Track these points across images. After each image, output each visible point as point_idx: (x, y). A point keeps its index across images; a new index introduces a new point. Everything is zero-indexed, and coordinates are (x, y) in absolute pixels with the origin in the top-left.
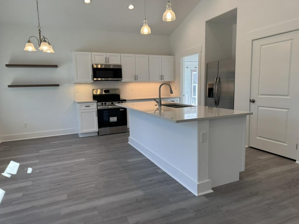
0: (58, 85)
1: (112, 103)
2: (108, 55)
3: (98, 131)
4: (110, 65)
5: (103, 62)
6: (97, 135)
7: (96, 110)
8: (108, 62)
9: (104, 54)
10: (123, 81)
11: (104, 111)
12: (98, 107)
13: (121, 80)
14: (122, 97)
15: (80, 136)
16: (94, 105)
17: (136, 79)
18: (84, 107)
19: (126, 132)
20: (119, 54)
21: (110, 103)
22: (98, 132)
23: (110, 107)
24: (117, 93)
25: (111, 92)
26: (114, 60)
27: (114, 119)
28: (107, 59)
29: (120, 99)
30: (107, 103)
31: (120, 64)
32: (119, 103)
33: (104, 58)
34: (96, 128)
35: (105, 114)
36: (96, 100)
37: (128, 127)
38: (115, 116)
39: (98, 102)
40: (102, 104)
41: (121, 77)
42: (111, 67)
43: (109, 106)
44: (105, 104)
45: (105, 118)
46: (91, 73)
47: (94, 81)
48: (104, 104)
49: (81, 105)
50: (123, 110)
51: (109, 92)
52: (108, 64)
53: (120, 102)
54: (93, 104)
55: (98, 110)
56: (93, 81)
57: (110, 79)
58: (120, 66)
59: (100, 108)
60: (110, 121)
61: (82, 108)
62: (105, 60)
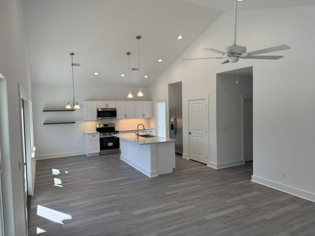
0: (75, 123)
1: (110, 134)
2: (108, 102)
5: (104, 107)
6: (99, 155)
7: (99, 138)
8: (108, 107)
9: (105, 102)
10: (117, 118)
12: (101, 136)
14: (116, 129)
15: (88, 156)
16: (98, 135)
17: (126, 117)
18: (91, 137)
19: (119, 153)
20: (115, 102)
21: (108, 134)
22: (100, 153)
23: (108, 136)
24: (113, 126)
25: (109, 126)
26: (111, 105)
27: (110, 144)
28: (107, 105)
33: (105, 104)
34: (98, 150)
35: (105, 140)
38: (111, 142)
39: (100, 133)
40: (103, 134)
41: (116, 116)
42: (109, 110)
43: (108, 135)
44: (105, 134)
45: (105, 144)
46: (96, 114)
49: (89, 135)
50: (117, 139)
51: (107, 126)
53: (115, 133)
55: (100, 138)
56: (97, 120)
57: (108, 117)
58: (116, 109)
59: (101, 137)
60: (108, 146)
61: (90, 137)
62: (105, 106)
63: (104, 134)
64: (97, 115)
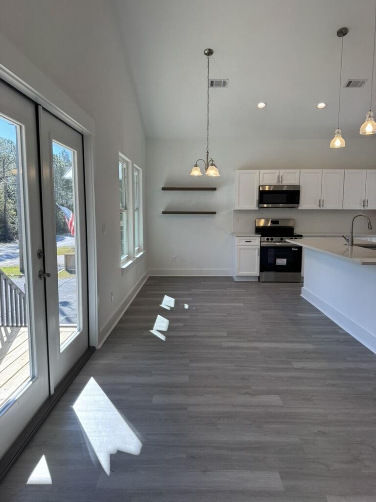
0: (215, 213)
1: (282, 239)
2: (282, 171)
3: (259, 275)
4: (283, 186)
5: (274, 182)
6: (258, 281)
7: (259, 247)
8: (282, 182)
9: (277, 171)
10: (300, 208)
11: (269, 249)
12: (262, 244)
13: (297, 207)
14: (297, 231)
15: (236, 280)
16: (257, 241)
17: (321, 205)
18: (243, 243)
19: (299, 281)
20: (297, 171)
21: (278, 239)
22: (259, 277)
23: (278, 244)
24: (290, 224)
25: (281, 224)
26: (289, 179)
27: (281, 262)
28: (280, 178)
29: (293, 233)
30: (275, 239)
31: (298, 184)
32: (292, 239)
33: (277, 177)
34: (255, 271)
35: (271, 253)
36: (259, 234)
37: (302, 276)
38: (284, 258)
39: (262, 236)
40: (268, 239)
41: (298, 203)
42: (285, 189)
43: (276, 242)
44: (272, 239)
45: (270, 260)
46: (256, 197)
47: (259, 207)
48: (270, 240)
49: (240, 239)
50: (297, 249)
51: (278, 224)
52: (281, 184)
53: (294, 238)
54: (256, 239)
55: (261, 247)
56: (257, 209)
57: (281, 205)
58: (299, 186)
59: (265, 244)
60: (277, 264)
61: (241, 243)
62: (276, 180)
63: (270, 238)
64: (258, 199)
